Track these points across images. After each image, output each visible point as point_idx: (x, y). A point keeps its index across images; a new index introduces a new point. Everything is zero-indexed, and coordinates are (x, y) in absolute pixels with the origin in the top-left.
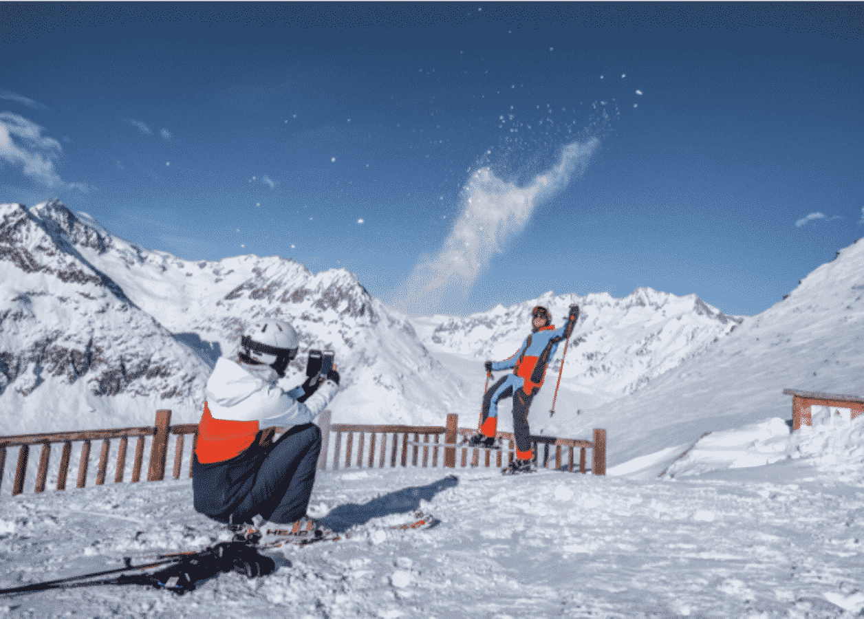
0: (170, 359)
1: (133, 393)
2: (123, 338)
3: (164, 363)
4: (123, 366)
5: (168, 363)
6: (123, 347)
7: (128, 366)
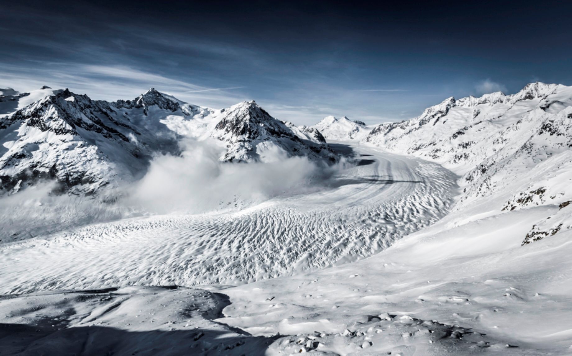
0: (96, 173)
1: (70, 194)
2: (72, 163)
3: (92, 175)
4: (67, 179)
5: (95, 175)
6: (71, 168)
7: (70, 179)
